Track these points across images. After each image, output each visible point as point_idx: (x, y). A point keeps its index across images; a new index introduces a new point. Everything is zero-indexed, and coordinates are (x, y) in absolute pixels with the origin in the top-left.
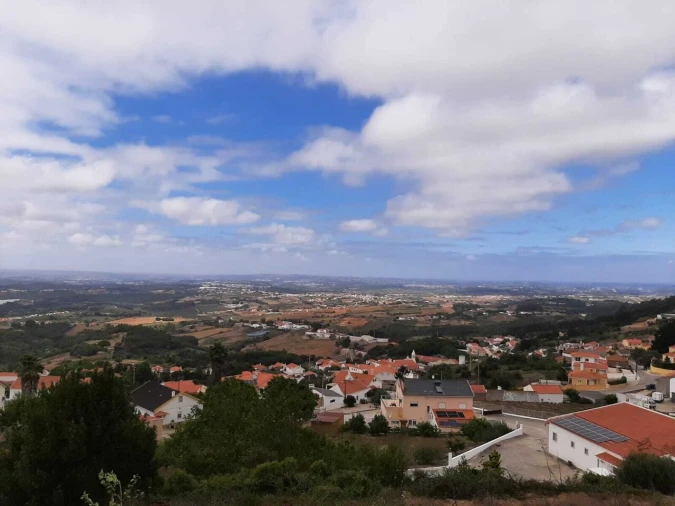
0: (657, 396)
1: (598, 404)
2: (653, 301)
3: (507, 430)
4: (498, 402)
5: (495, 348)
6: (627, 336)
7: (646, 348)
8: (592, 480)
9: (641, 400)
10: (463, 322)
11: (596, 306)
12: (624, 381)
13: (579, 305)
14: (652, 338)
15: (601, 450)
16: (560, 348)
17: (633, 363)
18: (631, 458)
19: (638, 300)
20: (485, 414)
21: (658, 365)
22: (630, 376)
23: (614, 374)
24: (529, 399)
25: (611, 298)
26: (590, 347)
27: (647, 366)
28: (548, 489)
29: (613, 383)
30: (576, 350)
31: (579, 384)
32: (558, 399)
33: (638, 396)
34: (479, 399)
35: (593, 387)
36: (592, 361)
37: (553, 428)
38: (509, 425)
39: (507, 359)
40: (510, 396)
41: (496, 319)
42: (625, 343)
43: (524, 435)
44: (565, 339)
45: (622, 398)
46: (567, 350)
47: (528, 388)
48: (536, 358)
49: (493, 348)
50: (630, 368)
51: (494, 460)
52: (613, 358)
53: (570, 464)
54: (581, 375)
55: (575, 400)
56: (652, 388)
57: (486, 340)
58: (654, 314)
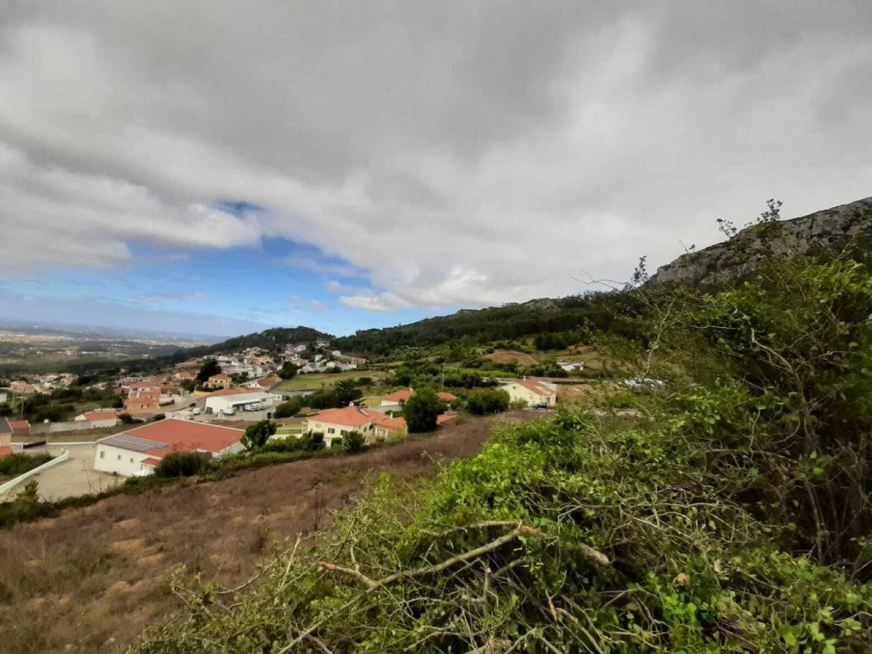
0: (196, 410)
1: (149, 421)
2: (203, 347)
3: (48, 459)
4: (43, 434)
5: (47, 385)
6: (180, 370)
7: (193, 379)
8: (134, 485)
9: (184, 416)
10: (9, 361)
11: (157, 349)
12: (172, 403)
13: (144, 348)
14: (198, 372)
15: (146, 457)
16: (118, 382)
17: (181, 390)
18: (168, 458)
19: (192, 346)
20: (25, 447)
21: (201, 389)
22: (177, 399)
23: (165, 399)
24: (79, 427)
25: (172, 343)
26: (149, 379)
27: (192, 390)
28: (88, 500)
29: (162, 405)
30: (135, 382)
31: (132, 409)
32: (112, 422)
33: (181, 412)
34: (18, 434)
35: (146, 410)
36: (147, 390)
37: (100, 448)
38: (52, 453)
39: (61, 395)
40: (58, 427)
41: (52, 359)
42: (178, 376)
43: (70, 459)
44: (125, 375)
45: (169, 415)
46: (125, 383)
47: (82, 417)
48: (93, 392)
49: (45, 385)
50: (179, 393)
51: (31, 489)
52: (166, 387)
53: (115, 474)
54: (136, 402)
55: (128, 421)
56: (193, 405)
57: (37, 377)
58: (202, 356)
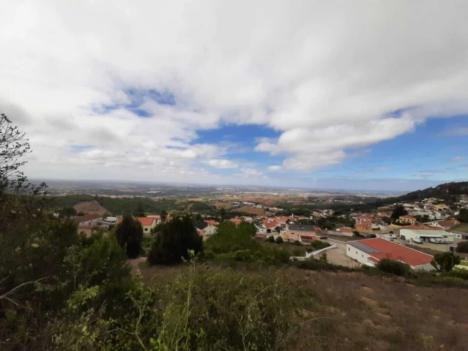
0: (394, 236)
1: (368, 237)
2: (392, 198)
3: (329, 245)
4: (326, 234)
5: (325, 214)
6: (380, 211)
7: (389, 216)
8: (366, 268)
9: (387, 237)
10: (312, 204)
11: (367, 199)
12: (379, 229)
13: (360, 199)
14: (391, 213)
15: (370, 256)
16: (351, 215)
17: (383, 222)
18: (383, 261)
19: (385, 197)
20: (321, 238)
21: (394, 223)
22: (382, 227)
23: (374, 226)
24: (336, 233)
25: (373, 196)
26: (364, 215)
27: (389, 224)
28: (347, 270)
29: (374, 229)
30: (358, 216)
31: (359, 230)
32: (351, 234)
33: (385, 235)
34: (318, 233)
35: (365, 231)
36: (365, 220)
37: (348, 246)
38: (330, 243)
39: (329, 218)
40: (330, 232)
41: (325, 203)
42: (379, 214)
43: (337, 248)
44: (353, 212)
45: (378, 236)
46: (354, 216)
47: (338, 230)
48: (341, 218)
49: (324, 214)
50: (381, 224)
51: (324, 256)
52: (374, 220)
53: (356, 260)
54: (361, 226)
55: (357, 235)
56: (392, 232)
57: (321, 211)
58: (392, 203)
